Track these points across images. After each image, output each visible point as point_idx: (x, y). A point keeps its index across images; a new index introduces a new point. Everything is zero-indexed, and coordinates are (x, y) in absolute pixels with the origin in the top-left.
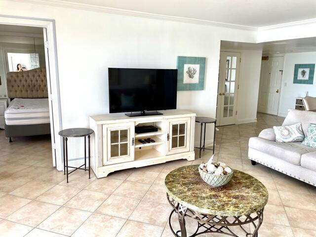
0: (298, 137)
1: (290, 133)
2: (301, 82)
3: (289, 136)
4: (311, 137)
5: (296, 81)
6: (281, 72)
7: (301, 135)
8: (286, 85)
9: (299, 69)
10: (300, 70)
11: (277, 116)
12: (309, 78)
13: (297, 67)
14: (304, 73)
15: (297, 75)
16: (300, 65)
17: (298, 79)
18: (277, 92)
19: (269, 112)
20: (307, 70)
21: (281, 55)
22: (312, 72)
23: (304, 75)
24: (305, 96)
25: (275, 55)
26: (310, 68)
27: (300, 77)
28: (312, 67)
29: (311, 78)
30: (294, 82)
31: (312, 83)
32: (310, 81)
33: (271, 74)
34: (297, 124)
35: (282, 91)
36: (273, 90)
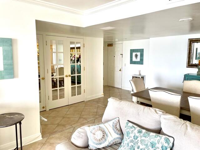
0: (115, 139)
1: (104, 134)
2: (135, 63)
3: (104, 140)
4: (127, 142)
5: (132, 62)
6: (122, 55)
7: (119, 136)
8: (125, 65)
10: (134, 54)
11: (121, 89)
12: (140, 60)
13: (132, 51)
14: (136, 56)
15: (132, 57)
16: (133, 50)
18: (120, 70)
19: (116, 86)
20: (139, 54)
21: (120, 42)
22: (142, 55)
23: (137, 58)
24: (138, 74)
25: (117, 43)
26: (141, 52)
27: (134, 59)
28: (142, 51)
29: (142, 60)
30: (131, 63)
31: (142, 64)
32: (141, 62)
33: (115, 57)
34: (114, 120)
35: (123, 70)
36: (117, 69)
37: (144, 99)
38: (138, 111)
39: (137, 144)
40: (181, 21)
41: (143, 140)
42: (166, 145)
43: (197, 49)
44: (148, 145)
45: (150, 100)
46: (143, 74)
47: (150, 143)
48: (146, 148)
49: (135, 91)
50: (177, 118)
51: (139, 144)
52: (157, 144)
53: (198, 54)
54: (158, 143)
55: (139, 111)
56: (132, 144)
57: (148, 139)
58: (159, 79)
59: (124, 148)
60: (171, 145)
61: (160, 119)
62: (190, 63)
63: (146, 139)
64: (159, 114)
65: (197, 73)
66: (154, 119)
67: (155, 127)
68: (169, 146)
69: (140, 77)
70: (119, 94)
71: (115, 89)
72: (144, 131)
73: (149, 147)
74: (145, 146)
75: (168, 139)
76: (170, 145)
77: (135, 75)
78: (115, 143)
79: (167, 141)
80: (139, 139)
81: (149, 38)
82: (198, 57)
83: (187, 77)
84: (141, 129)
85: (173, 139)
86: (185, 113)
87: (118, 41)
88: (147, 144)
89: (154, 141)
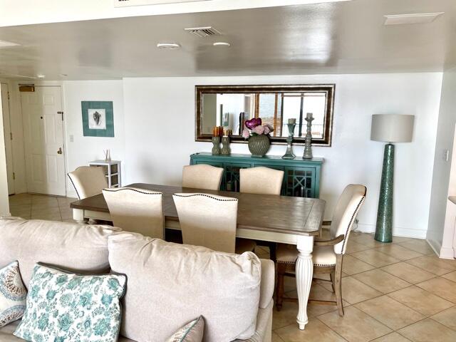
2: (95, 133)
4: (32, 311)
5: (88, 132)
6: (61, 115)
8: (72, 139)
9: (89, 110)
10: (91, 112)
11: (65, 197)
12: (107, 126)
13: (86, 106)
14: (97, 117)
15: (88, 121)
16: (89, 102)
17: (90, 127)
18: (60, 152)
19: (52, 191)
20: (102, 112)
21: (55, 82)
22: (110, 116)
23: (98, 121)
24: (104, 159)
25: (46, 83)
26: (106, 109)
27: (93, 125)
28: (108, 106)
29: (110, 126)
30: (85, 134)
31: (112, 135)
32: (109, 132)
33: (44, 118)
34: (5, 268)
35: (67, 151)
36: (51, 150)
37: (98, 211)
38: (63, 236)
39: (54, 307)
40: (160, 47)
41: (66, 296)
42: (111, 292)
43: (222, 106)
44: (76, 303)
45: (106, 210)
46: (114, 159)
47: (81, 296)
48: (72, 310)
49: (83, 197)
50: (137, 236)
51: (58, 307)
52: (94, 294)
53: (224, 116)
54: (96, 292)
55: (66, 236)
56: (43, 311)
57: (76, 291)
58: (147, 168)
59: (26, 325)
60: (120, 290)
61: (107, 245)
62: (201, 133)
63: (73, 291)
64: (105, 236)
65: (211, 151)
66: (95, 247)
67: (98, 264)
68: (117, 293)
69: (108, 165)
70: (57, 209)
71: (51, 198)
72: (71, 276)
73: (78, 307)
74: (70, 308)
75: (116, 279)
76: (118, 290)
77: (96, 161)
78: (7, 322)
79: (113, 284)
80: (58, 296)
81: (121, 79)
82: (225, 123)
83: (195, 160)
84: (64, 274)
85: (125, 277)
86: (173, 226)
87: (46, 79)
88: (74, 302)
89: (88, 291)
